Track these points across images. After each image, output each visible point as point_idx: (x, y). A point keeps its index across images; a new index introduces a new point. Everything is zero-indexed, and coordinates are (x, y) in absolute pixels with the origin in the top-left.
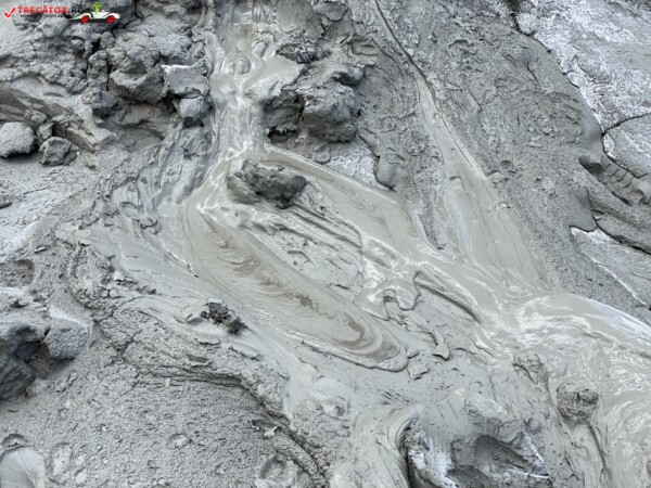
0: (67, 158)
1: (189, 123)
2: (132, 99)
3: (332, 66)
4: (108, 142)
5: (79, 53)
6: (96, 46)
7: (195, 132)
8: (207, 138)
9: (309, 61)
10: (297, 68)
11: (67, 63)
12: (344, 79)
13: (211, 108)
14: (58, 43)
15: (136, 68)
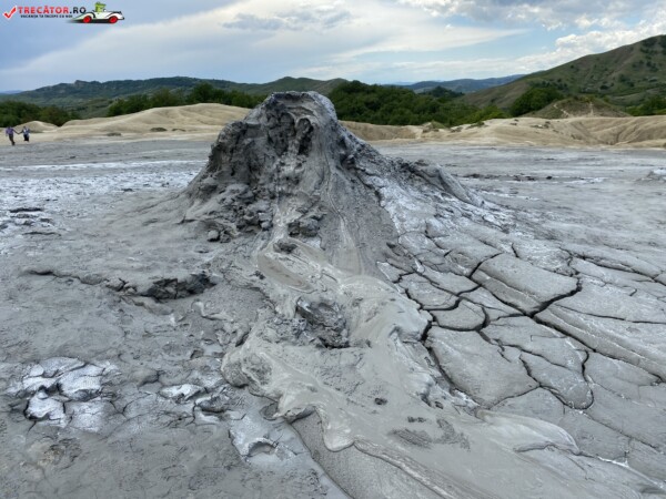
0: (228, 241)
1: (264, 230)
2: (250, 223)
3: (311, 214)
4: (240, 236)
5: (235, 210)
6: (241, 208)
7: (265, 233)
8: (270, 235)
9: (305, 213)
10: (300, 215)
11: (231, 213)
12: (314, 218)
13: (272, 226)
14: (229, 207)
15: (251, 214)
